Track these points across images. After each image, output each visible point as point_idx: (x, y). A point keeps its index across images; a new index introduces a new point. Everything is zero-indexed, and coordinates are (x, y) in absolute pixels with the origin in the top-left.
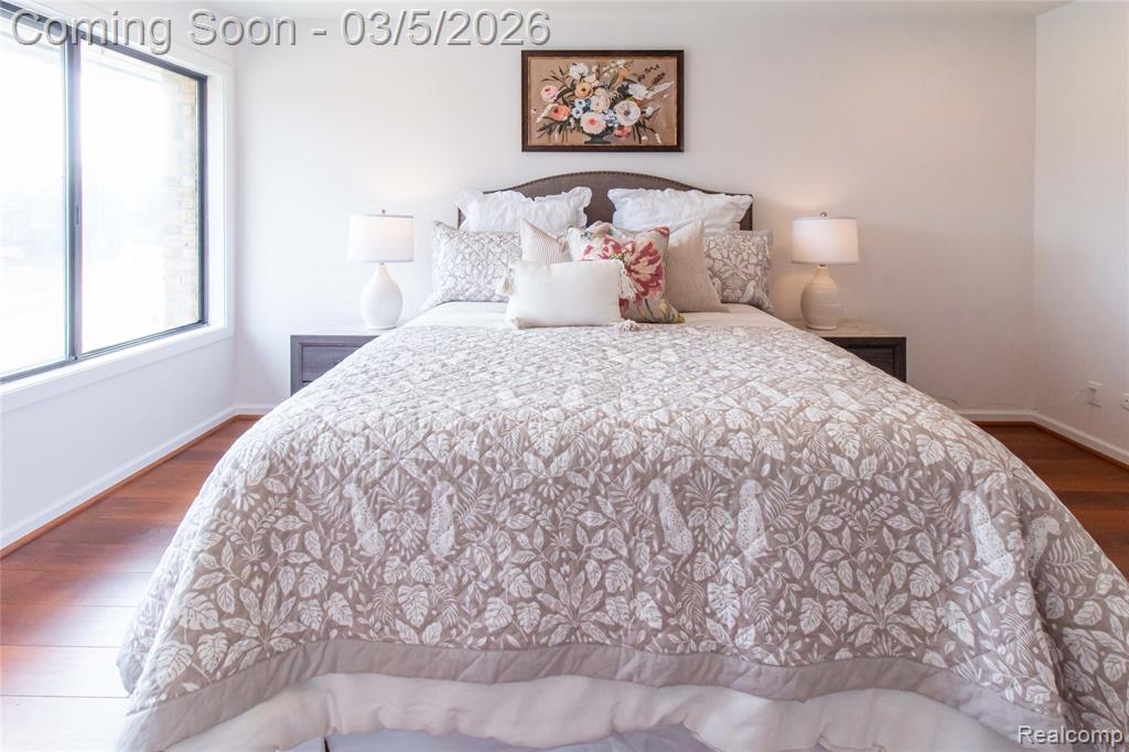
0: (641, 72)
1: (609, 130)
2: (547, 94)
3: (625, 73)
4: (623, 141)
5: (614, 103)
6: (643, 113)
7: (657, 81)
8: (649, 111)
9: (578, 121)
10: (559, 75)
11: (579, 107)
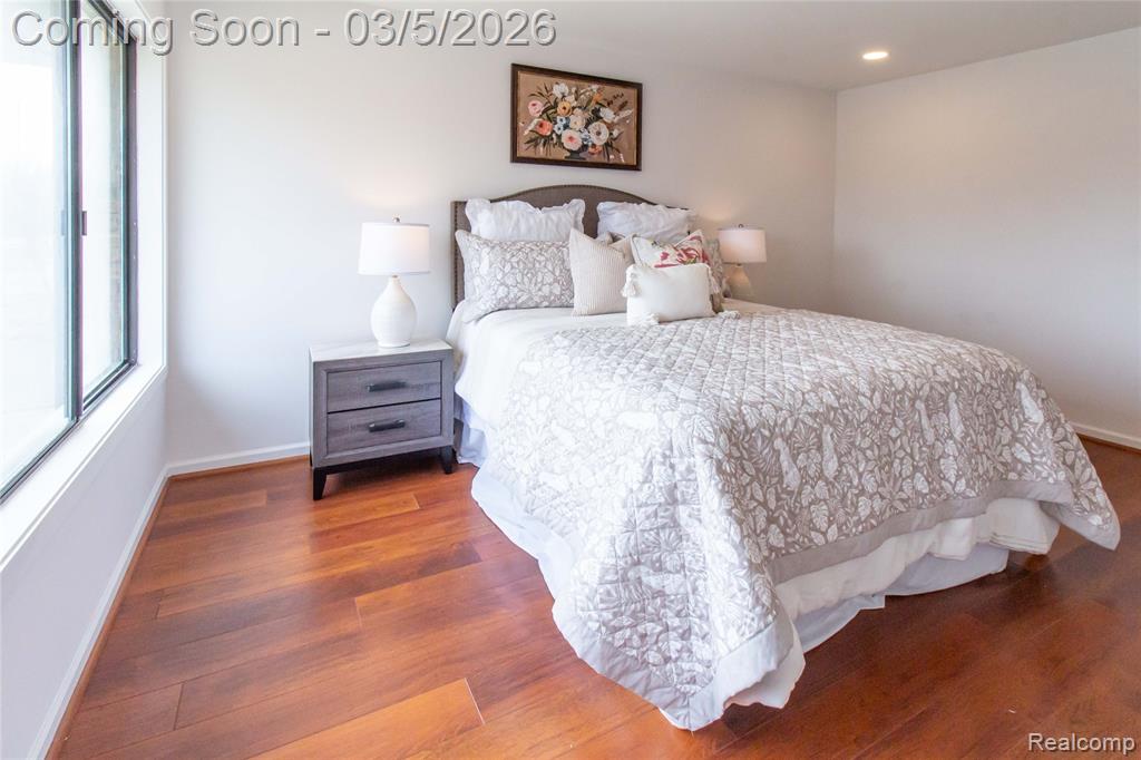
0: (610, 98)
1: (584, 147)
2: (535, 108)
3: (597, 97)
4: (596, 158)
5: (589, 123)
6: (611, 134)
7: (622, 107)
8: (615, 133)
9: (559, 137)
10: (545, 93)
11: (560, 124)
